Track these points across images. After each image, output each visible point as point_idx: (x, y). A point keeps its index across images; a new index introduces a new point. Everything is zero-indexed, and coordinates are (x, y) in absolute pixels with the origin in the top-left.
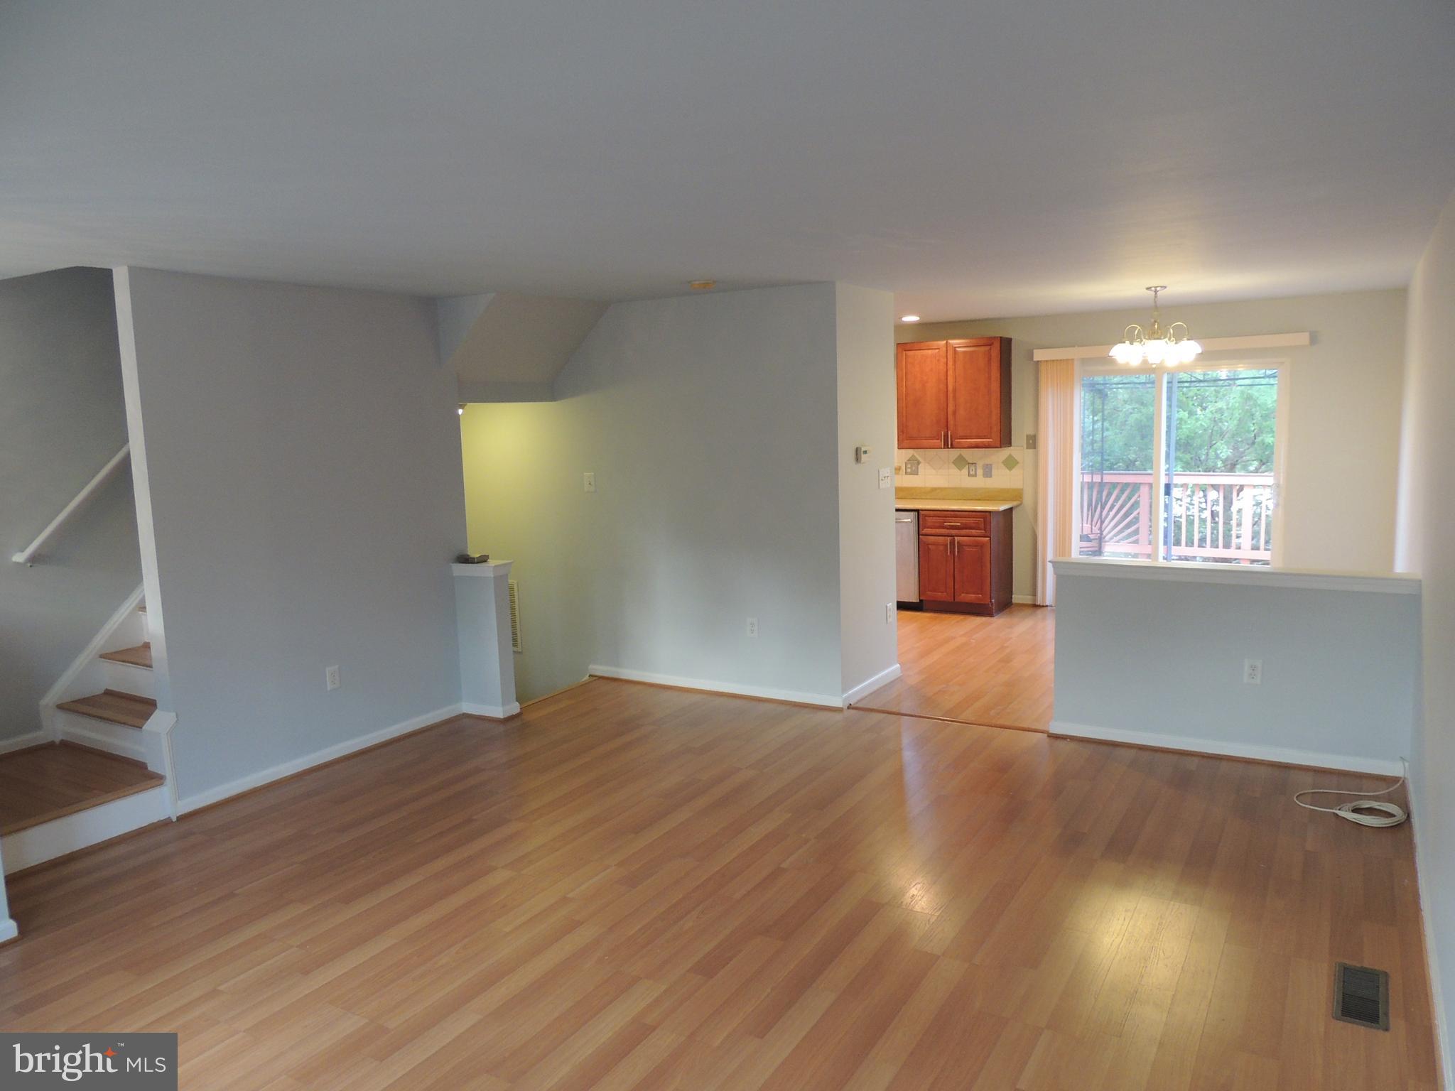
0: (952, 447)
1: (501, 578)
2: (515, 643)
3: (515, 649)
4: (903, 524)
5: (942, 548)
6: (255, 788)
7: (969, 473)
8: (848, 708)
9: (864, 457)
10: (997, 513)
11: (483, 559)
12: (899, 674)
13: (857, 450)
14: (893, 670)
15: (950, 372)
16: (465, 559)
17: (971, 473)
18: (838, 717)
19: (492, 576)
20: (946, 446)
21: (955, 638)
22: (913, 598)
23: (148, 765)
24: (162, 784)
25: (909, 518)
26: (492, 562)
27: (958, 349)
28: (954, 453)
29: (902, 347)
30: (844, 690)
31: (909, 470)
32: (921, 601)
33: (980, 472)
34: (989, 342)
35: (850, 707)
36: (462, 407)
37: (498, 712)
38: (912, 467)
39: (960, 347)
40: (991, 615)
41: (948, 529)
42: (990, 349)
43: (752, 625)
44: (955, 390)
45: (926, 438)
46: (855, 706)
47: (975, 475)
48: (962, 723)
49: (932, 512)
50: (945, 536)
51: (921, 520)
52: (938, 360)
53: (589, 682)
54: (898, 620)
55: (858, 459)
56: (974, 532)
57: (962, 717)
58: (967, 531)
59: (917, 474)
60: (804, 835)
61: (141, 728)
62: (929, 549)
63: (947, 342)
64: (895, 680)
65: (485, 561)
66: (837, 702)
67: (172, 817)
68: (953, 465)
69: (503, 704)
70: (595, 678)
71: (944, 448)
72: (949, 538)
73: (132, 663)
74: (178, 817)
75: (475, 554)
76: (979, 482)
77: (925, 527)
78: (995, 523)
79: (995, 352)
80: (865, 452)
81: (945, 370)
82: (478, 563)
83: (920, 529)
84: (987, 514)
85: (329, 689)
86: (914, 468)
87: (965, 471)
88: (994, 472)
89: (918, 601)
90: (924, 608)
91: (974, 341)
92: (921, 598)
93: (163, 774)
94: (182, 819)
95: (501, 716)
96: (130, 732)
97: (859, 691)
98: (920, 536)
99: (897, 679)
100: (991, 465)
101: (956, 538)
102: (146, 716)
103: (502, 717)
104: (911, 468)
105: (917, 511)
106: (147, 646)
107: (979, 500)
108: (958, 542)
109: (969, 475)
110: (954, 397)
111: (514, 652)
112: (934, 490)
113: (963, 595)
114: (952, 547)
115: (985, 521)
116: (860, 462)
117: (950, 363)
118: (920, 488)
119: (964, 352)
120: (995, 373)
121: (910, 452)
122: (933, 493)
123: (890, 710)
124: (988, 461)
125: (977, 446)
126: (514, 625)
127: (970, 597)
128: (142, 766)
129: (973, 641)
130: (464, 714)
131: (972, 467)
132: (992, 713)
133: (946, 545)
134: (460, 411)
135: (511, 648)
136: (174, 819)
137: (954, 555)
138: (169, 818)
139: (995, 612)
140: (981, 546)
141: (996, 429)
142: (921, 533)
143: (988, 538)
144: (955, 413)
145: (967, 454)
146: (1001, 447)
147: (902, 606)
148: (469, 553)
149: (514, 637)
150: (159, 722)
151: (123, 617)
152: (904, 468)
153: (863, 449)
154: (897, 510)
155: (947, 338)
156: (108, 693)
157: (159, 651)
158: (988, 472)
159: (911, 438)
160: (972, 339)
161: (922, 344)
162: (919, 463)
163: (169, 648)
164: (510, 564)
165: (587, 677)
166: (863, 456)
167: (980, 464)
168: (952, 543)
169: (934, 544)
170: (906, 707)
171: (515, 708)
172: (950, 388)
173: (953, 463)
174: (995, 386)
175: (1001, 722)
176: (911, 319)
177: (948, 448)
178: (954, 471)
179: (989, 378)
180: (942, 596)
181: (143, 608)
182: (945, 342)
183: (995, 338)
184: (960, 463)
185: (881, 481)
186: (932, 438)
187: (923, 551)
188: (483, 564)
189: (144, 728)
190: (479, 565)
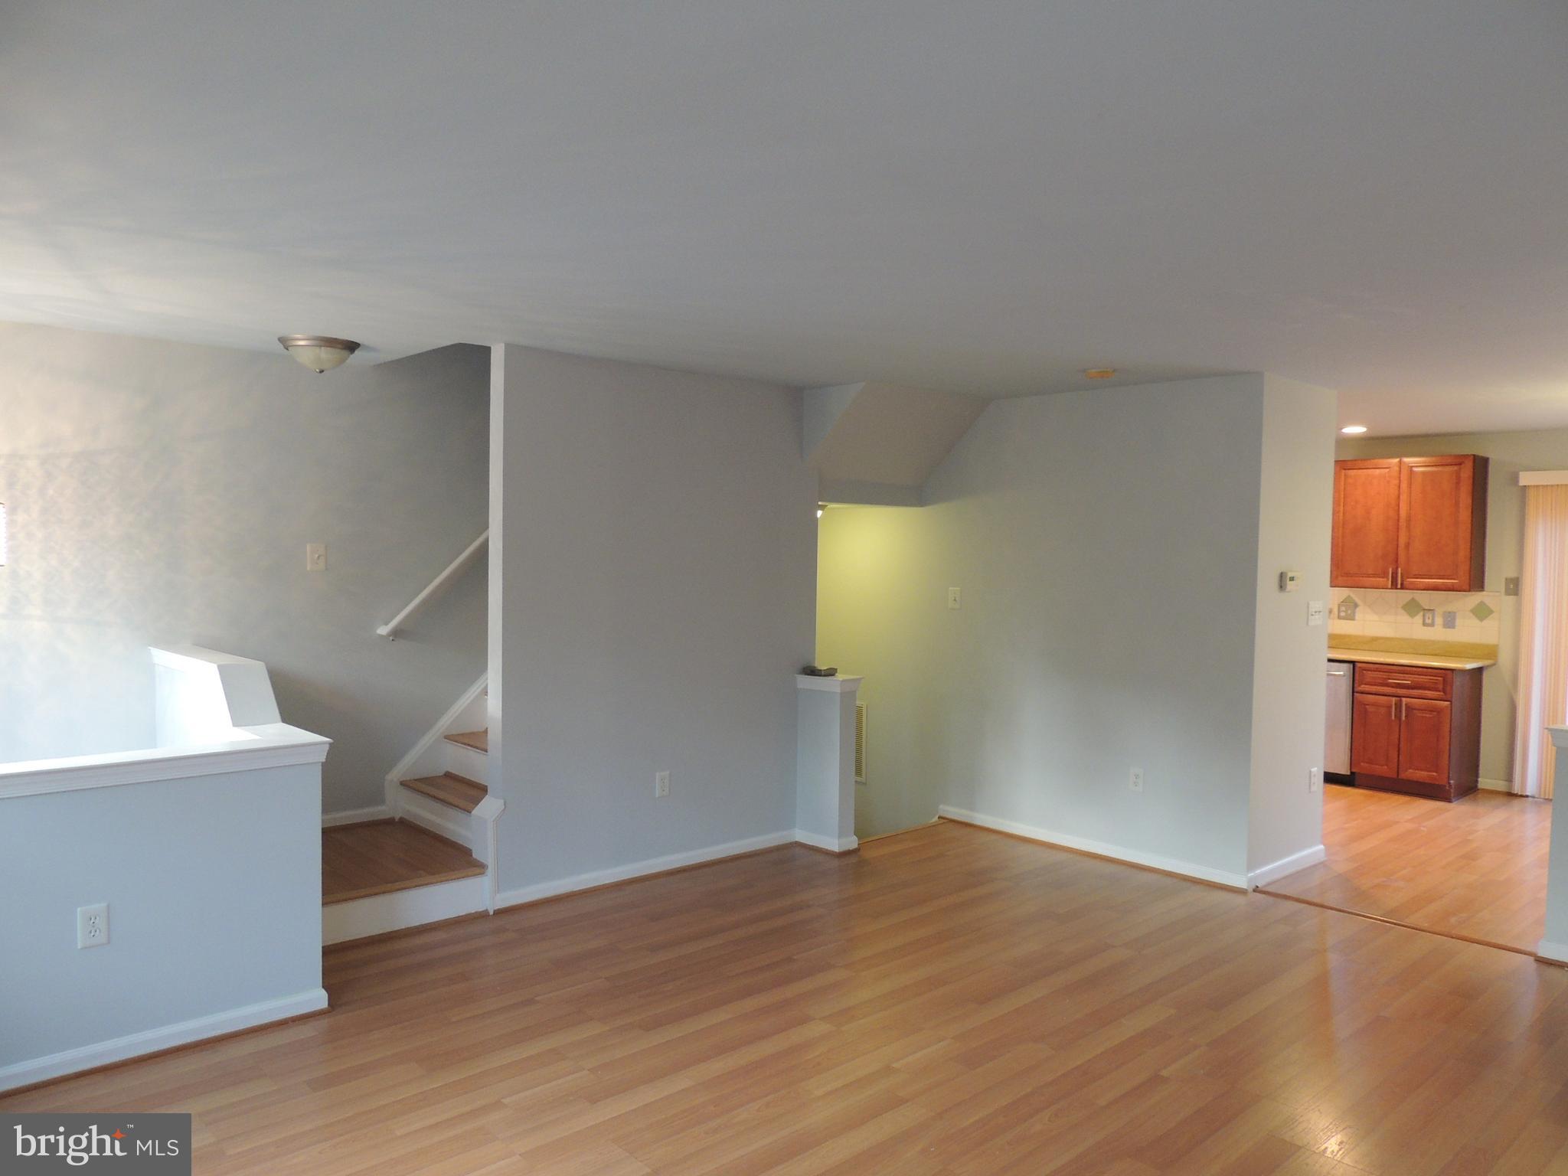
0: (1402, 588)
1: (848, 695)
2: (858, 772)
3: (859, 779)
4: (1332, 677)
5: (1383, 710)
6: (573, 892)
7: (1424, 621)
8: (1254, 891)
9: (1290, 585)
10: (1463, 671)
11: (831, 673)
12: (1322, 857)
13: (1282, 576)
14: (1314, 851)
15: (1404, 497)
16: (812, 671)
17: (1427, 621)
18: (1240, 900)
19: (839, 691)
20: (1394, 586)
21: (1398, 822)
22: (1343, 769)
23: (474, 851)
24: (483, 874)
25: (1342, 671)
26: (840, 677)
27: (1415, 469)
28: (1405, 595)
29: (1342, 465)
30: (1251, 867)
31: (1343, 614)
32: (1351, 772)
33: (1439, 620)
34: (1459, 461)
35: (1256, 890)
36: (822, 508)
37: (833, 844)
38: (1348, 610)
39: (1417, 466)
40: (1450, 801)
41: (1393, 687)
42: (1460, 469)
43: (1137, 776)
44: (1409, 520)
45: (1369, 576)
46: (1264, 889)
47: (1432, 625)
48: (1409, 927)
49: (1371, 665)
50: (1389, 696)
51: (1357, 675)
52: (1388, 482)
53: (938, 825)
54: (1325, 793)
55: (1282, 587)
56: (1429, 693)
57: (1411, 920)
58: (1420, 691)
59: (1353, 619)
60: (1191, 1039)
61: (470, 812)
62: (1366, 711)
63: (1400, 462)
64: (1315, 866)
65: (833, 675)
66: (1240, 881)
67: (489, 909)
68: (1403, 611)
69: (840, 837)
70: (945, 821)
71: (1391, 589)
72: (1394, 699)
73: (472, 746)
74: (495, 911)
75: (821, 665)
76: (1438, 633)
77: (1361, 683)
78: (1458, 684)
79: (1467, 472)
80: (1292, 579)
81: (1397, 492)
82: (825, 676)
83: (1356, 685)
84: (1449, 672)
85: (657, 796)
86: (1349, 612)
87: (1419, 619)
88: (1458, 622)
89: (1349, 773)
90: (1356, 783)
91: (1434, 459)
92: (1354, 770)
93: (485, 863)
94: (499, 913)
95: (836, 849)
96: (461, 815)
97: (1268, 871)
98: (1355, 694)
99: (1320, 864)
100: (1455, 613)
101: (1404, 699)
102: (476, 801)
103: (837, 851)
104: (1346, 612)
105: (1353, 663)
106: (486, 732)
107: (1436, 655)
108: (1406, 704)
109: (1424, 624)
110: (1408, 527)
111: (856, 782)
112: (1375, 639)
113: (1411, 771)
114: (1398, 710)
115: (1444, 680)
116: (1285, 589)
117: (1404, 486)
118: (1356, 637)
119: (1423, 473)
120: (1465, 499)
121: (1344, 593)
122: (1372, 643)
123: (1309, 898)
124: (1450, 608)
125: (1436, 588)
126: (859, 751)
127: (1421, 775)
128: (467, 852)
129: (1425, 829)
130: (796, 842)
131: (1429, 615)
132: (1453, 920)
133: (1390, 707)
134: (819, 513)
135: (853, 777)
136: (491, 913)
137: (1400, 719)
138: (487, 910)
139: (1454, 797)
140: (1439, 711)
141: (1464, 568)
142: (1356, 690)
143: (1448, 703)
144: (1408, 546)
145: (1424, 598)
146: (1469, 591)
147: (1330, 778)
148: (816, 665)
149: (858, 765)
150: (488, 808)
151: (469, 701)
152: (1336, 610)
153: (1290, 575)
154: (1330, 660)
155: (1400, 455)
156: (448, 775)
157: (495, 736)
158: (1450, 622)
159: (1347, 574)
160: (1432, 456)
161: (1369, 461)
162: (1356, 605)
163: (504, 732)
164: (859, 679)
165: (936, 819)
166: (1289, 582)
167: (1439, 611)
168: (1398, 706)
169: (1374, 704)
170: (1333, 898)
171: (852, 842)
172: (1403, 513)
173: (1402, 607)
174: (1465, 515)
175: (1465, 933)
176: (1355, 430)
177: (1397, 589)
178: (1404, 618)
179: (1457, 504)
180: (1382, 770)
181: (486, 693)
182: (1398, 460)
183: (1466, 456)
184: (1412, 608)
185: (1310, 617)
186: (1375, 575)
187: (1359, 714)
188: (830, 678)
189: (473, 812)
190: (826, 678)
